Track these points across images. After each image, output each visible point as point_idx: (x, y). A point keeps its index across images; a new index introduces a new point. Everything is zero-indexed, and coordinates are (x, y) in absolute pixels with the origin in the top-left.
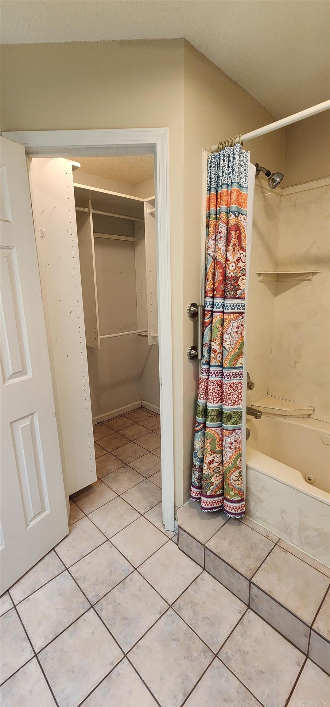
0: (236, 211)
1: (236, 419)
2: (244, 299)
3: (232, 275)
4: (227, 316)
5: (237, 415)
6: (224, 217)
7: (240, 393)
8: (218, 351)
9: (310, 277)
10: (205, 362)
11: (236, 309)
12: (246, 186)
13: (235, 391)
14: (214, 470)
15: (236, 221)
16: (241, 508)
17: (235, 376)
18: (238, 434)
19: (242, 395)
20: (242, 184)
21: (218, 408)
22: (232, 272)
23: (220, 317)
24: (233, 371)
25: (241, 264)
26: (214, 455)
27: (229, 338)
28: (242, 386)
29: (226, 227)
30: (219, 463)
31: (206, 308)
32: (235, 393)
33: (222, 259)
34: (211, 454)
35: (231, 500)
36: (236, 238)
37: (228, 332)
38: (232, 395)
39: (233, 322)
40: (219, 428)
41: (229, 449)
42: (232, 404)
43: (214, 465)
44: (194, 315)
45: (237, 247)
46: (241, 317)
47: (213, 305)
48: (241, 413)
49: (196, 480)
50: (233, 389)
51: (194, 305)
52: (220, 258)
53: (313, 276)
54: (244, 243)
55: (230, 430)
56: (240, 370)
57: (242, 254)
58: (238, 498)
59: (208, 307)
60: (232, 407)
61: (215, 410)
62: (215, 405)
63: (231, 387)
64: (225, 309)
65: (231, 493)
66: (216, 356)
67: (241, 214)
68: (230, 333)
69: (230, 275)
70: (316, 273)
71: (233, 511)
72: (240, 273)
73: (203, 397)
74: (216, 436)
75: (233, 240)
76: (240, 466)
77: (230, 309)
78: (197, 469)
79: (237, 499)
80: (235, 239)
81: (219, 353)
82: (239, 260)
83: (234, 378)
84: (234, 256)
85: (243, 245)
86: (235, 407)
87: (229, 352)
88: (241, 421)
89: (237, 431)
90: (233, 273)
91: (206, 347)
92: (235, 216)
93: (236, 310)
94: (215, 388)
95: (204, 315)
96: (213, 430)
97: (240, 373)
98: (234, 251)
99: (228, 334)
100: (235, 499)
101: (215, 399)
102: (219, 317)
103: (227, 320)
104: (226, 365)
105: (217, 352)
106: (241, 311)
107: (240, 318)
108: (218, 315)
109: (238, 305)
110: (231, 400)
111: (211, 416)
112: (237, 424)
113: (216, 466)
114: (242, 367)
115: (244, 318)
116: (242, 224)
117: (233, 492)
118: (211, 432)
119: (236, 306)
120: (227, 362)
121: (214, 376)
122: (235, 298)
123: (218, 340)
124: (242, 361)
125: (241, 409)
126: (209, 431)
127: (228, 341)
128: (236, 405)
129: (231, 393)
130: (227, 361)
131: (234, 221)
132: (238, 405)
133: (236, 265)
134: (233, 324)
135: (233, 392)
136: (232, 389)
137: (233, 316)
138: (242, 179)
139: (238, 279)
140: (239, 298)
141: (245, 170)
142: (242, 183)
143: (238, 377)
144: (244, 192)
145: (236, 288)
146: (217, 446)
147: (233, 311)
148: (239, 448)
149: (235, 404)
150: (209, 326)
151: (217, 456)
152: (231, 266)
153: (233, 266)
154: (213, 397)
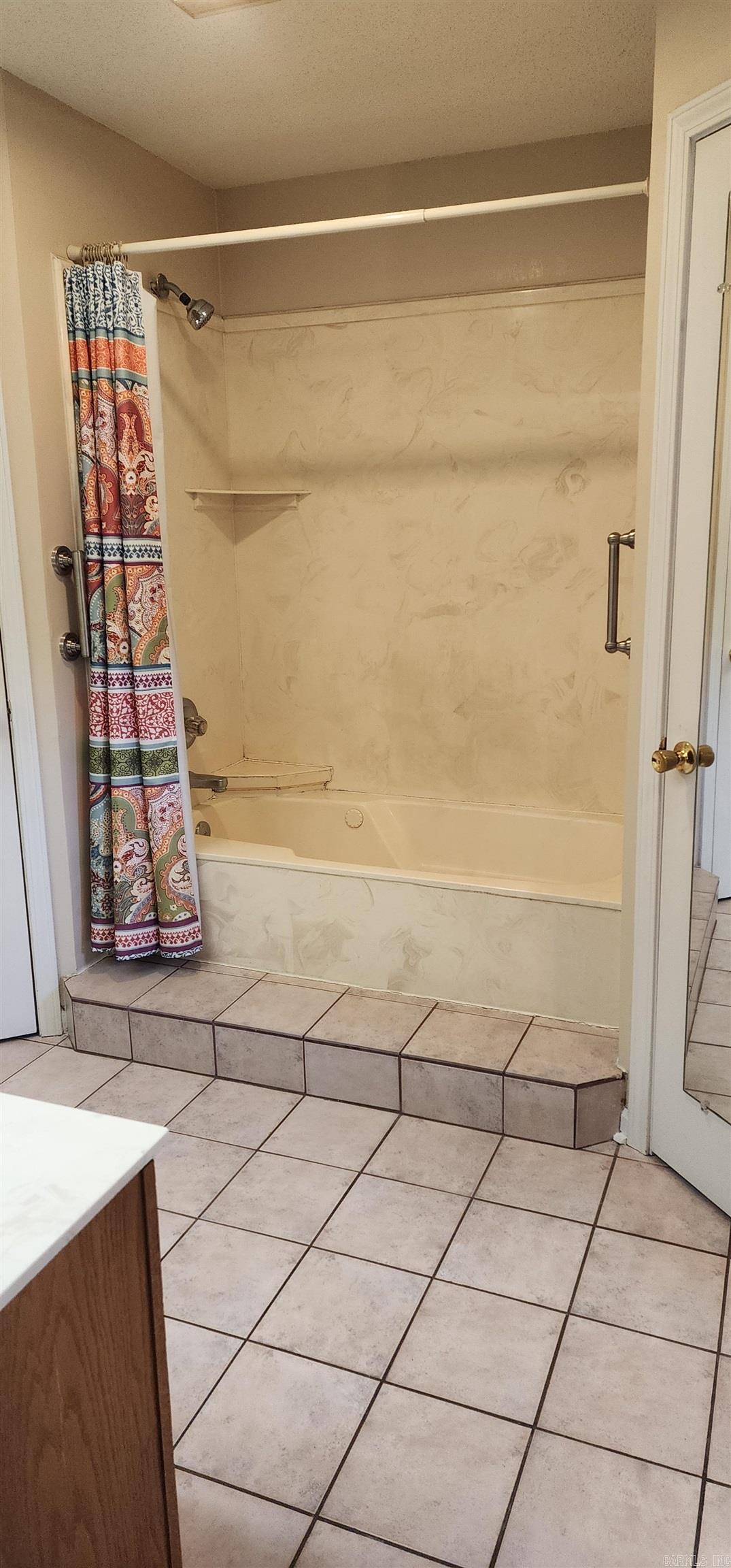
0: (127, 379)
1: (167, 763)
2: (160, 538)
3: (131, 495)
4: (130, 569)
5: (169, 757)
6: (105, 386)
7: (170, 714)
8: (121, 637)
9: (294, 503)
10: (98, 660)
11: (146, 556)
12: (141, 334)
13: (161, 710)
14: (136, 870)
15: (128, 397)
16: (194, 933)
17: (157, 681)
18: (174, 791)
19: (173, 718)
20: (133, 330)
21: (132, 748)
22: (131, 488)
23: (118, 572)
24: (153, 673)
25: (145, 474)
26: (132, 842)
27: (139, 610)
28: (172, 699)
29: (111, 405)
30: (144, 856)
31: (90, 556)
32: (161, 715)
33: (110, 463)
34: (127, 840)
35: (174, 921)
36: (133, 427)
37: (136, 599)
38: (156, 719)
39: (142, 580)
40: (137, 787)
41: (160, 822)
42: (157, 734)
43: (135, 861)
44: (65, 571)
45: (136, 444)
46: (156, 572)
47: (101, 550)
48: (176, 751)
49: (100, 904)
50: (157, 707)
51: (63, 550)
52: (106, 461)
53: (298, 501)
54: (147, 437)
55: (157, 786)
56: (166, 671)
57: (146, 457)
58: (185, 915)
59: (92, 554)
60: (158, 741)
61: (126, 751)
62: (125, 741)
63: (153, 704)
64: (126, 557)
65: (171, 908)
66: (118, 645)
67: (136, 384)
68: (140, 600)
69: (128, 493)
70: (303, 494)
71: (179, 944)
72: (146, 490)
73: (101, 731)
74: (133, 803)
75: (127, 430)
76: (185, 854)
77: (135, 556)
78: (101, 882)
79: (183, 918)
80: (130, 428)
81: (122, 640)
82: (141, 467)
83: (156, 685)
84: (131, 459)
85: (147, 439)
86: (163, 740)
87: (141, 636)
88: (177, 766)
89: (171, 787)
90: (134, 490)
91: (97, 631)
92: (127, 388)
93: (146, 559)
94: (123, 708)
95: (86, 570)
96: (126, 792)
97: (166, 676)
98: (131, 449)
99: (136, 602)
100: (180, 917)
101: (124, 730)
102: (116, 571)
103: (131, 577)
104: (138, 662)
105: (118, 638)
106: (156, 560)
107: (154, 574)
108: (114, 568)
109: (148, 548)
110: (155, 728)
111: (119, 763)
112: (171, 772)
113: (138, 864)
114: (168, 666)
115: (162, 574)
116: (141, 401)
117: (175, 906)
118: (122, 795)
119: (146, 550)
120: (140, 656)
121: (117, 685)
122: (141, 536)
123: (119, 615)
124: (167, 653)
125: (175, 743)
126: (118, 795)
127: (138, 616)
128: (165, 736)
129: (153, 714)
130: (139, 654)
131: (126, 396)
132: (168, 735)
133: (137, 475)
134: (144, 583)
135: (157, 713)
136: (154, 707)
137: (141, 569)
138: (132, 320)
139: (144, 501)
140: (148, 536)
141: (136, 305)
142: (132, 328)
143: (164, 685)
144: (138, 344)
145: (143, 518)
146: (138, 823)
147: (141, 559)
148: (178, 817)
149: (163, 734)
150: (99, 590)
151: (138, 843)
152: (128, 476)
153: (131, 478)
154: (121, 726)
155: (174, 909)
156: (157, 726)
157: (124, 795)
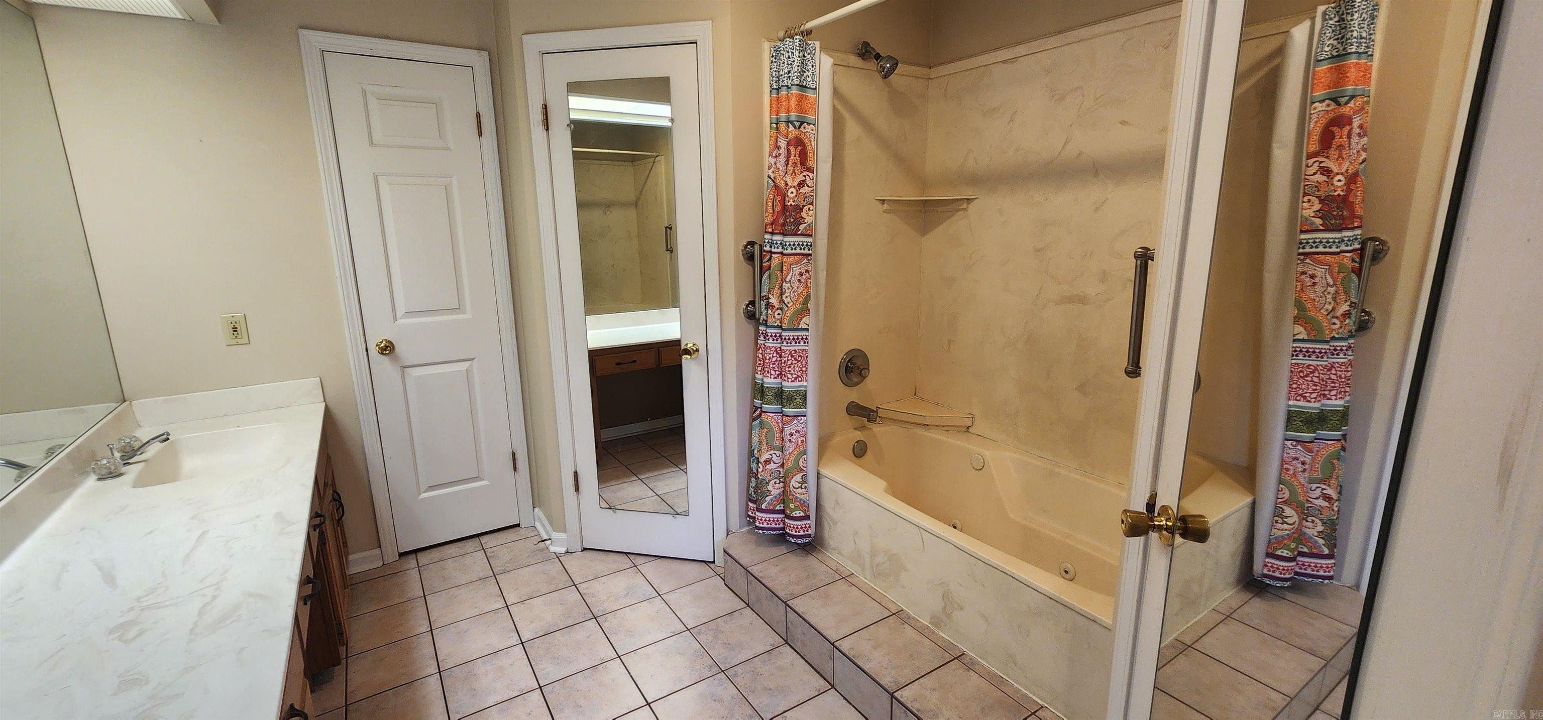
0: (795, 121)
1: (798, 400)
2: (811, 235)
3: (791, 205)
4: (785, 259)
5: (801, 396)
6: (782, 127)
7: (804, 365)
8: (777, 306)
9: (964, 206)
10: (763, 321)
11: (807, 249)
12: (814, 87)
13: (799, 361)
14: (772, 473)
15: (795, 134)
16: (809, 527)
17: (797, 340)
18: (801, 422)
19: (807, 368)
20: (809, 84)
21: (778, 386)
22: (791, 200)
23: (779, 260)
24: (794, 334)
25: (805, 190)
26: (772, 452)
27: (789, 288)
28: (806, 355)
29: (786, 141)
30: (780, 464)
31: (765, 248)
32: (798, 365)
33: (781, 182)
34: (768, 451)
35: (791, 515)
36: (797, 155)
37: (788, 280)
38: (794, 367)
39: (793, 266)
40: (779, 414)
41: (789, 443)
42: (793, 379)
43: (772, 466)
44: (750, 258)
45: (799, 167)
46: (805, 261)
47: (771, 244)
48: (806, 393)
49: (753, 490)
50: (795, 359)
51: (752, 243)
52: (778, 181)
53: (968, 204)
54: (810, 162)
55: (789, 416)
56: (804, 334)
57: (807, 176)
58: (800, 513)
60: (793, 384)
61: (773, 387)
62: (772, 380)
63: (792, 356)
64: (774, 248)
66: (774, 312)
67: (805, 124)
68: (790, 281)
69: (789, 204)
70: (972, 199)
71: (797, 533)
72: (804, 201)
73: (761, 371)
74: (774, 425)
75: (792, 158)
76: (805, 469)
77: (789, 249)
78: (754, 474)
79: (798, 515)
80: (795, 156)
81: (778, 309)
82: (802, 184)
83: (796, 343)
84: (793, 179)
85: (810, 164)
86: (797, 383)
87: (788, 307)
88: (806, 404)
89: (799, 418)
90: (794, 202)
91: (763, 301)
92: (795, 127)
93: (798, 251)
94: (773, 357)
95: (761, 258)
96: (770, 416)
97: (804, 337)
98: (794, 172)
99: (787, 283)
100: (795, 514)
101: (773, 372)
103: (786, 264)
104: (784, 325)
105: (775, 307)
106: (806, 251)
107: (803, 262)
108: (777, 257)
109: (801, 243)
111: (767, 395)
112: (800, 408)
113: (775, 469)
114: (807, 330)
115: (811, 262)
116: (808, 136)
117: (793, 505)
118: (767, 419)
119: (799, 245)
120: (786, 321)
121: (771, 341)
122: (796, 235)
123: (776, 291)
124: (808, 320)
125: (806, 387)
126: (765, 418)
127: (787, 294)
128: (799, 381)
129: (792, 364)
131: (793, 133)
132: (801, 381)
133: (797, 191)
134: (794, 269)
135: (795, 364)
136: (793, 359)
137: (793, 258)
138: (809, 77)
139: (802, 209)
140: (802, 235)
141: (813, 66)
143: (802, 343)
144: (810, 94)
145: (799, 221)
146: (777, 440)
147: (794, 251)
148: (802, 441)
149: (797, 380)
150: (768, 272)
151: (775, 454)
152: (790, 191)
153: (792, 193)
154: (771, 370)
155: (792, 507)
156: (793, 373)
157: (769, 418)
